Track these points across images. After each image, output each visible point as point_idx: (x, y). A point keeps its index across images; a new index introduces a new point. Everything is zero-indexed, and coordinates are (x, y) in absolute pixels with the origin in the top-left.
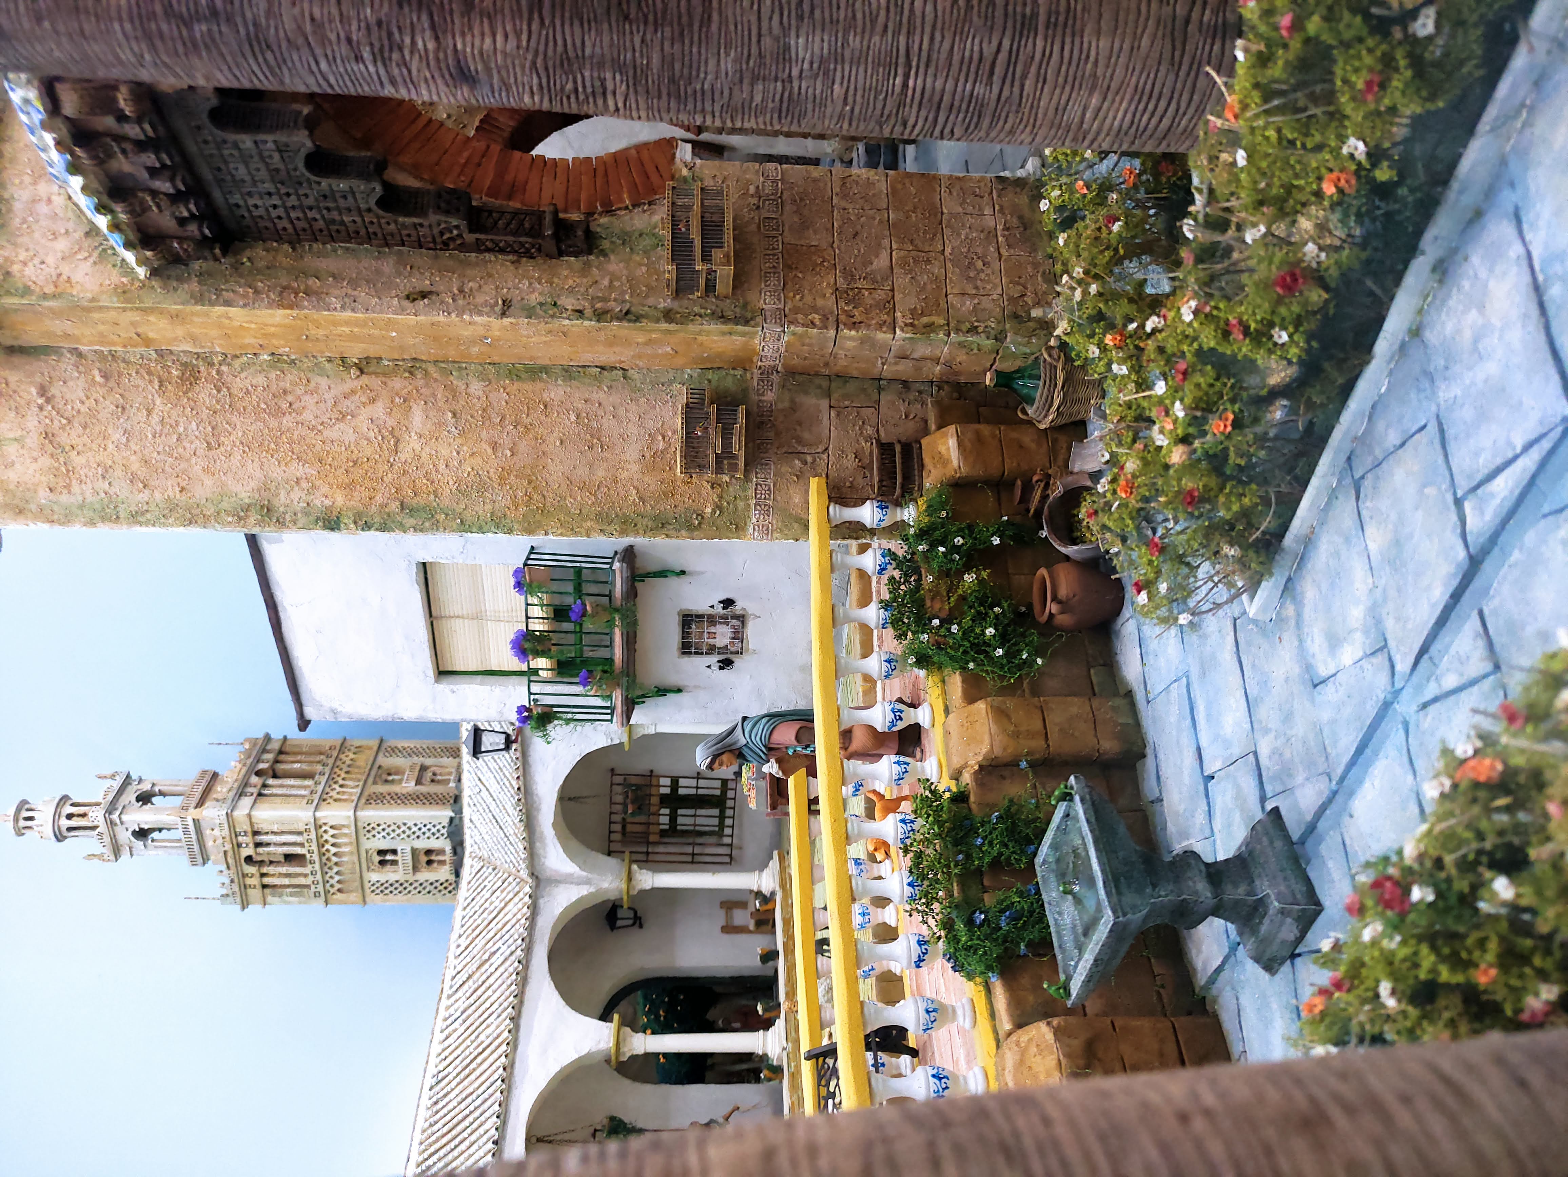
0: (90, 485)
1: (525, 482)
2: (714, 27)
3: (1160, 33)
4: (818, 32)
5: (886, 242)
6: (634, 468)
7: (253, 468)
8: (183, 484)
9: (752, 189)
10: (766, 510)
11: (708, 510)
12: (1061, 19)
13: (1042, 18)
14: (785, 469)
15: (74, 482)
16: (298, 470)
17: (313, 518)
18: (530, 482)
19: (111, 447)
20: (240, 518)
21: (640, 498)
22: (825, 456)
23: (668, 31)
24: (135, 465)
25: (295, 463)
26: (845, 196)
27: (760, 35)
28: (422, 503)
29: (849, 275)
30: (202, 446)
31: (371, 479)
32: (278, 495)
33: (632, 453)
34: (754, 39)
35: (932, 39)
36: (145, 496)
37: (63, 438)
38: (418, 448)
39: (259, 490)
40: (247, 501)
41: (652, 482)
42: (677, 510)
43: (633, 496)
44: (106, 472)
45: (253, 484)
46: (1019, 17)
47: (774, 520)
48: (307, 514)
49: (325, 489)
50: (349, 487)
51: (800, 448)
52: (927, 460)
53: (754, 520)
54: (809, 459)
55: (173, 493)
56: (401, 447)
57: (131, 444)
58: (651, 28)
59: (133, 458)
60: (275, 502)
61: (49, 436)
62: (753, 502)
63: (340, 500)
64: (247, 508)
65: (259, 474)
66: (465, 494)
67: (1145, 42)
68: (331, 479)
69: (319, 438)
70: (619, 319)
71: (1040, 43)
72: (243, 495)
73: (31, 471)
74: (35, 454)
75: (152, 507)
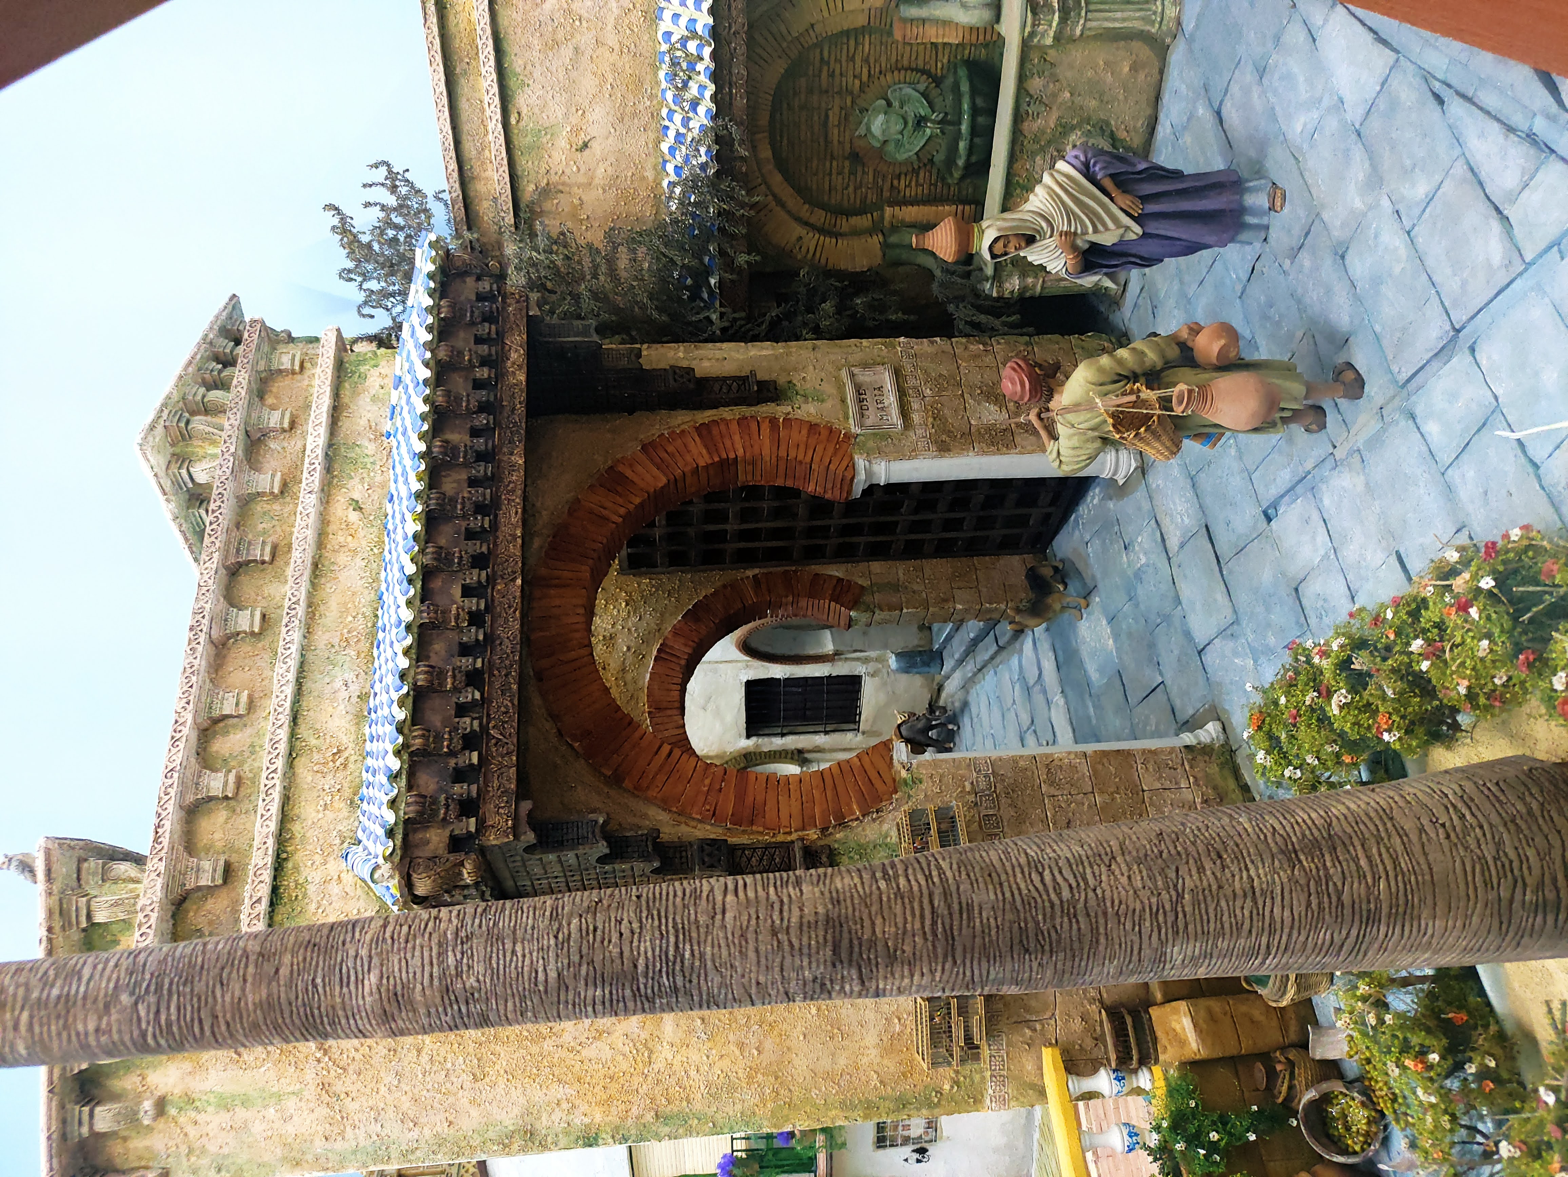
0: (363, 1129)
1: (772, 1080)
2: (1101, 948)
3: (1488, 912)
4: (1192, 942)
6: (873, 1052)
7: (515, 1094)
8: (450, 1118)
9: (968, 788)
10: (1000, 1079)
11: (947, 1087)
12: (1401, 910)
13: (1385, 911)
14: (1016, 1038)
15: (348, 1129)
16: (558, 1092)
17: (573, 1138)
18: (776, 1078)
19: (383, 1090)
20: (505, 1146)
21: (881, 1082)
22: (1052, 1022)
23: (1061, 955)
24: (406, 1104)
25: (555, 1085)
26: (1052, 784)
27: (1140, 949)
28: (675, 1109)
30: (467, 1078)
31: (627, 1092)
32: (540, 1118)
33: (871, 1039)
34: (1136, 952)
35: (1290, 935)
36: (415, 1134)
37: (338, 1087)
38: (670, 1057)
39: (522, 1116)
40: (511, 1128)
41: (890, 1065)
42: (917, 1090)
43: (875, 1081)
44: (378, 1115)
45: (516, 1111)
46: (1365, 913)
47: (1010, 1089)
48: (567, 1134)
49: (584, 1108)
50: (607, 1102)
51: (1028, 1017)
52: (1159, 1034)
53: (990, 1091)
54: (1038, 1027)
55: (443, 1128)
56: (654, 1056)
57: (402, 1085)
58: (1047, 955)
59: (404, 1098)
60: (538, 1126)
61: (324, 1086)
62: (988, 1074)
63: (598, 1118)
64: (511, 1136)
65: (522, 1100)
66: (715, 1097)
67: (1475, 919)
68: (589, 1096)
69: (578, 1058)
71: (1383, 929)
72: (507, 1122)
73: (308, 1122)
74: (312, 1105)
75: (423, 1144)
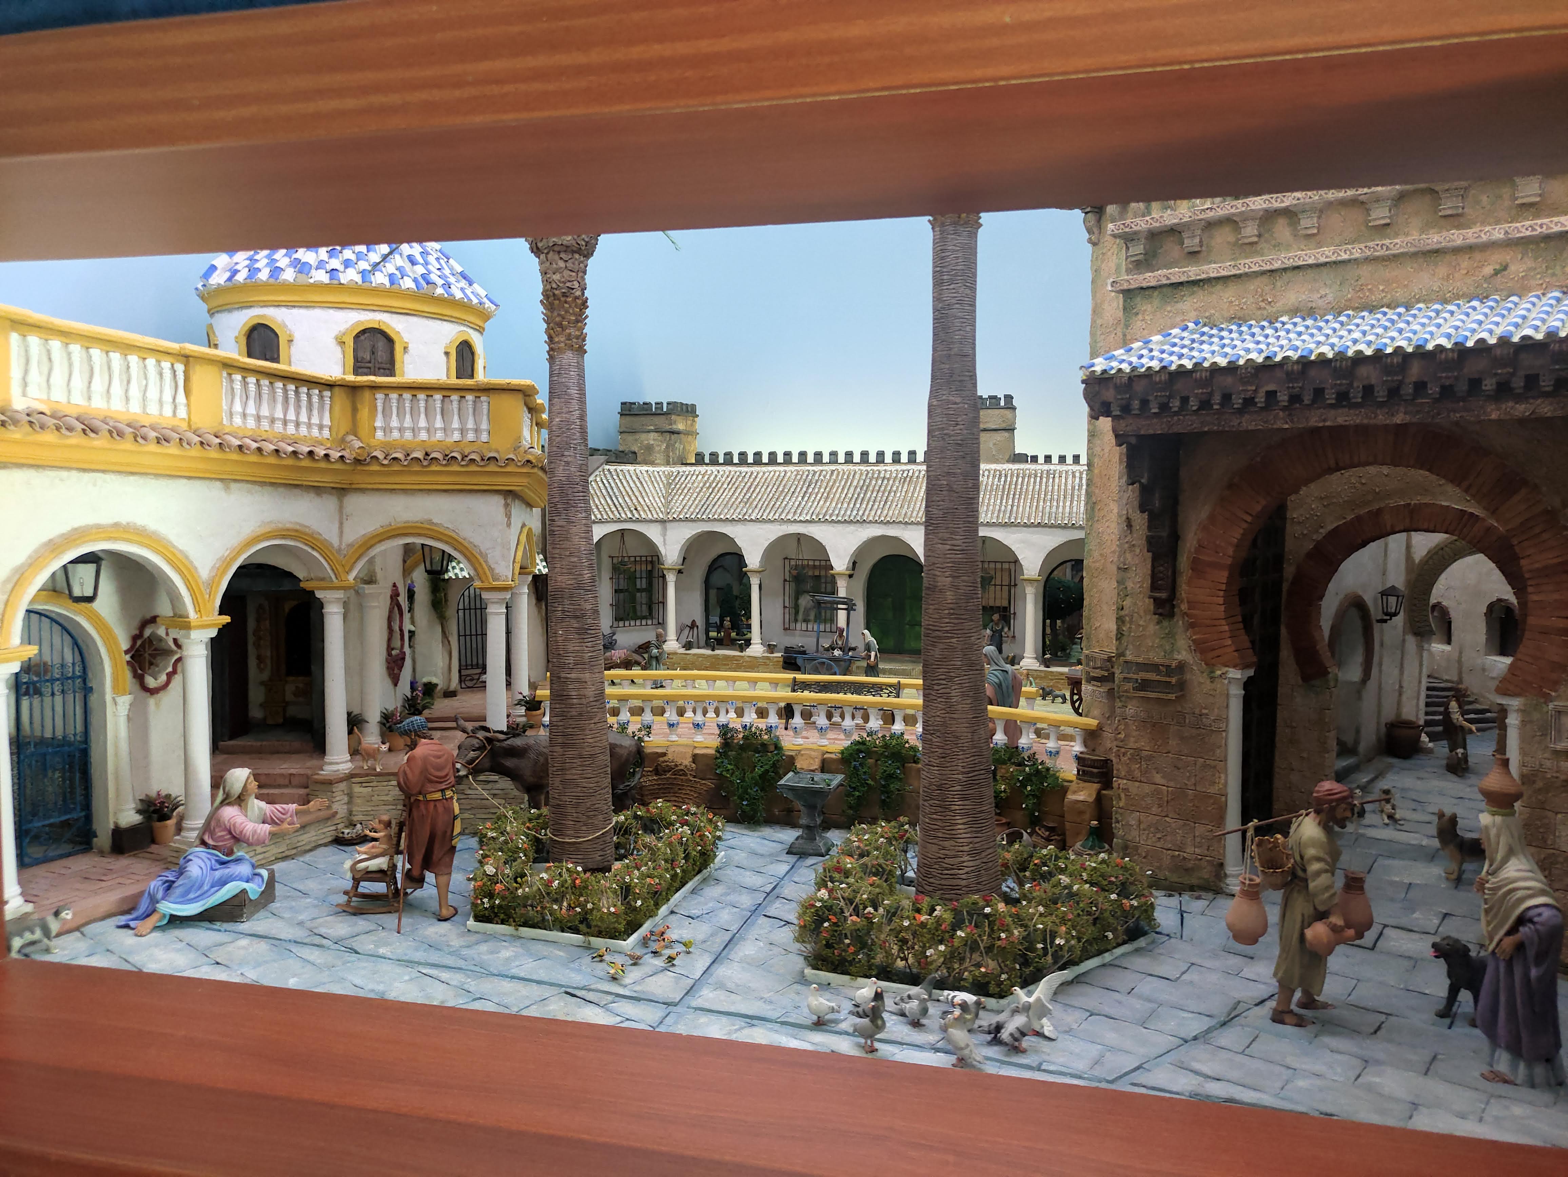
5: (1172, 784)
9: (1204, 711)
26: (1205, 766)
29: (1149, 758)
52: (1087, 784)
70: (1118, 629)
